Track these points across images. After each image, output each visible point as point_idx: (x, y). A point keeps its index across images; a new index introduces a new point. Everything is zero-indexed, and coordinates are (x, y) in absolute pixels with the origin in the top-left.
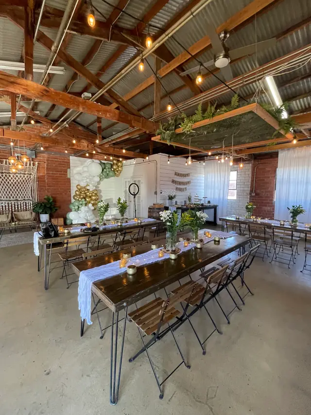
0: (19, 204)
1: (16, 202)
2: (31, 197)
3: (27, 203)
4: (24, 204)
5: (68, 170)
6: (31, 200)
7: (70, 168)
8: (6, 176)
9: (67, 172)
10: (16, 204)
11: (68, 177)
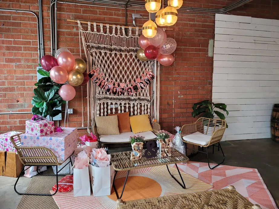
0: (132, 106)
1: (127, 102)
2: (148, 95)
3: (143, 105)
4: (139, 106)
5: (211, 41)
6: (148, 101)
7: (213, 37)
8: (116, 55)
9: (207, 45)
10: (127, 106)
11: (210, 54)
